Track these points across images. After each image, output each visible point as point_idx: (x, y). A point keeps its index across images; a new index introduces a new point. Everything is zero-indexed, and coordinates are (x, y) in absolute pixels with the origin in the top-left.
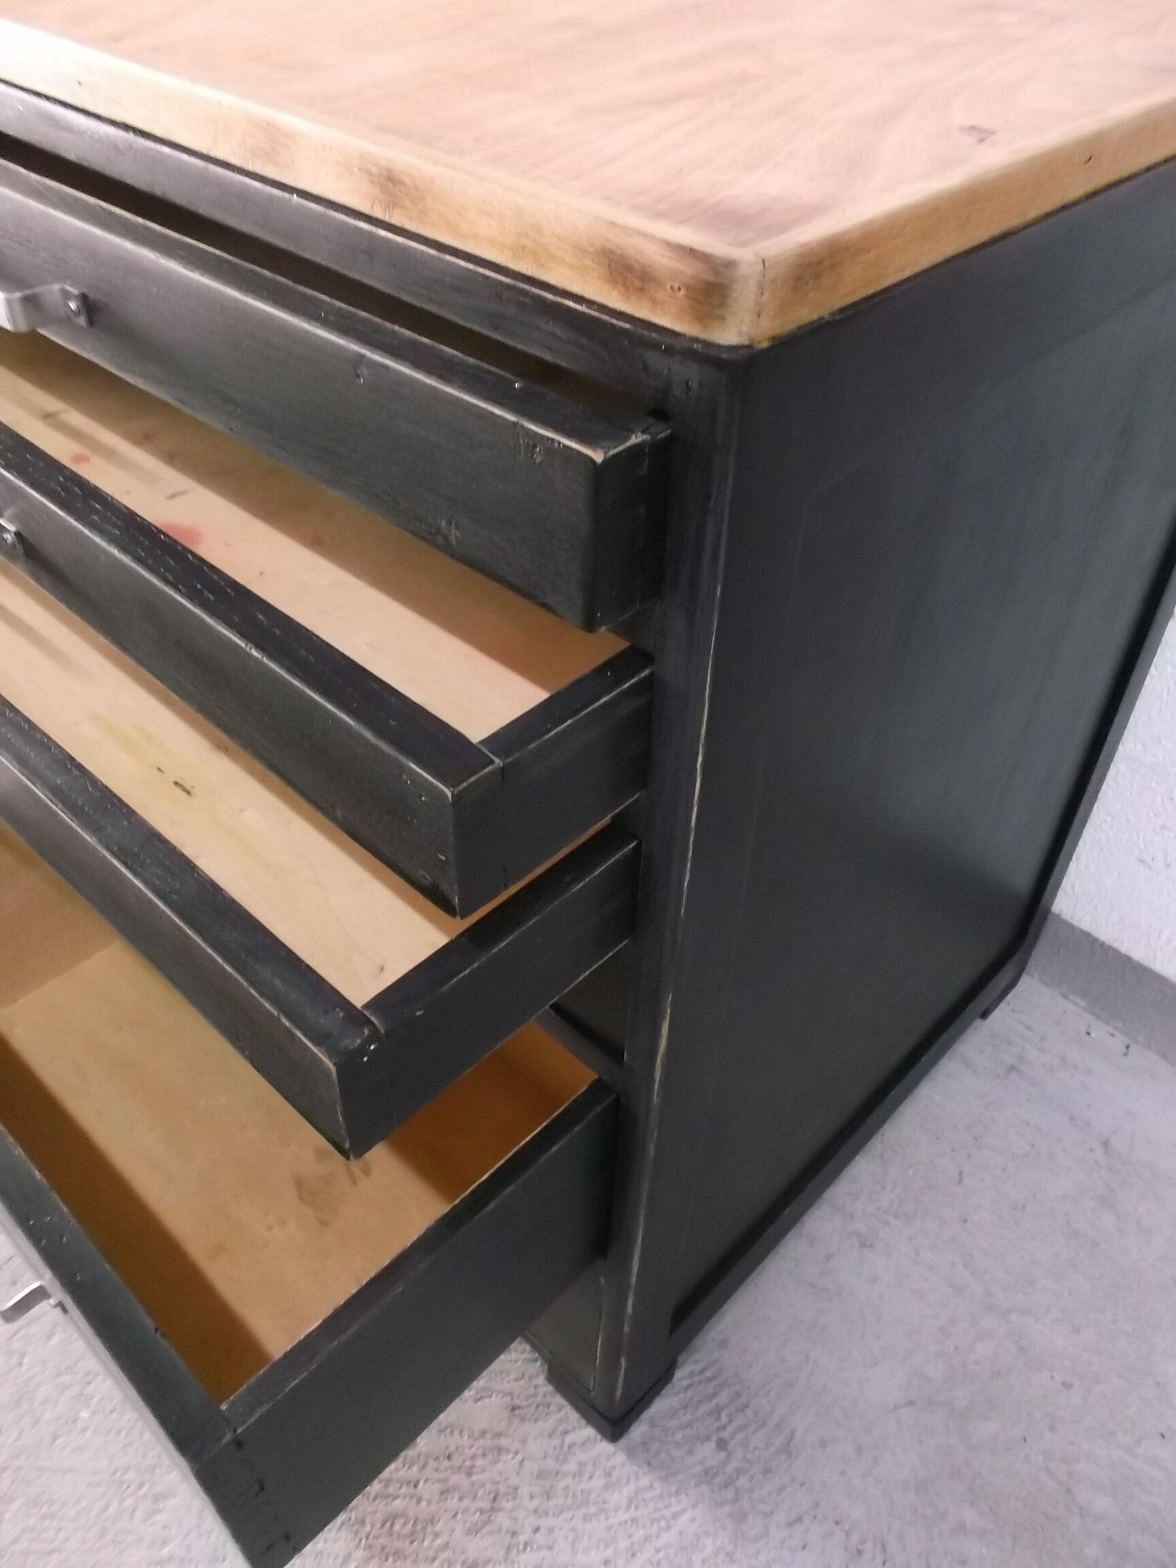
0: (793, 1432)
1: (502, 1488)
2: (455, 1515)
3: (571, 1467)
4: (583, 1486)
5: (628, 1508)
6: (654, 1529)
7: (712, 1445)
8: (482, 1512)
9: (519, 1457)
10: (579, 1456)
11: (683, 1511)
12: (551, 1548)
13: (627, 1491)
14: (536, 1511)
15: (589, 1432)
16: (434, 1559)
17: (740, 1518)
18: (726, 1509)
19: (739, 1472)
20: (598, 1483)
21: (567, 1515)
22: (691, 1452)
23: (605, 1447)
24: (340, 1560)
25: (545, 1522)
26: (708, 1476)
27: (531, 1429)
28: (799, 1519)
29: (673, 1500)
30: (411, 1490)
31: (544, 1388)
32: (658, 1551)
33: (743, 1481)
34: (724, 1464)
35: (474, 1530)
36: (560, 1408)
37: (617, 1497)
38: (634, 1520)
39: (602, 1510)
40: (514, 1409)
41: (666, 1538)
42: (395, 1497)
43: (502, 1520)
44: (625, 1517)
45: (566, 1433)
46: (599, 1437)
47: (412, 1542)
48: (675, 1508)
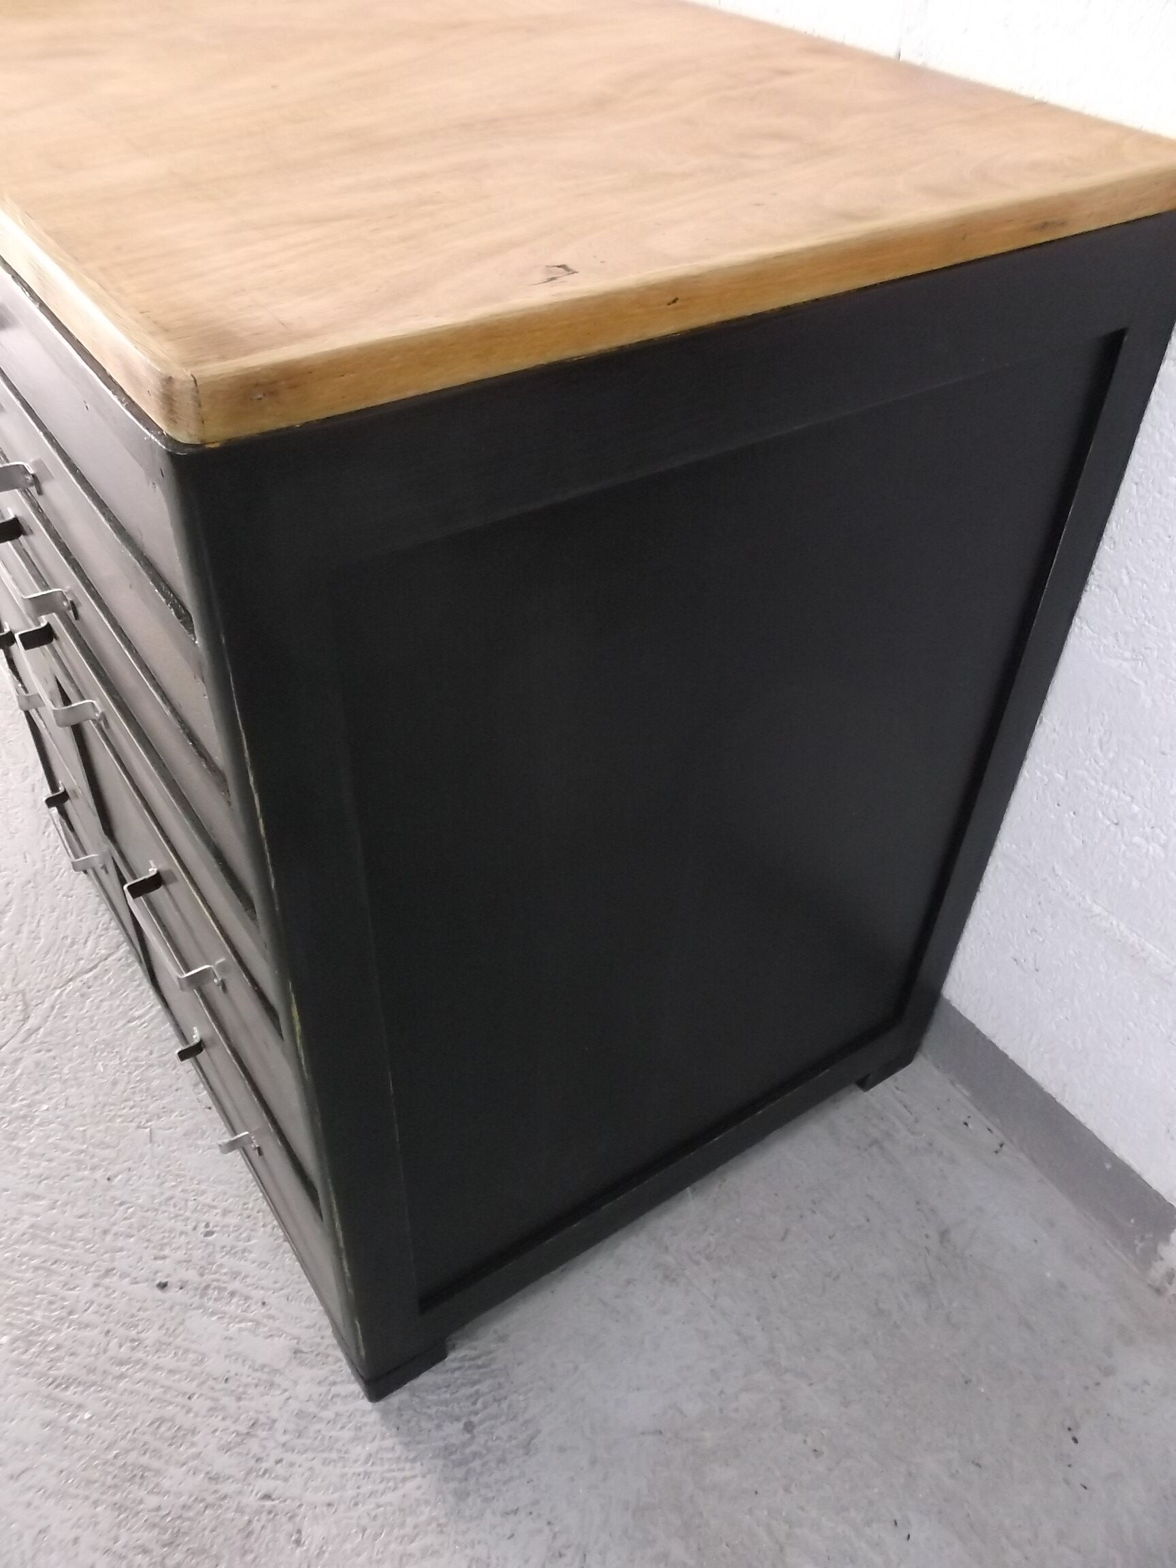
0: (539, 1432)
1: (262, 1419)
2: (215, 1431)
3: (329, 1414)
4: (333, 1433)
5: (366, 1462)
6: (382, 1487)
7: (461, 1425)
8: (238, 1434)
9: (287, 1394)
10: (339, 1407)
11: (414, 1477)
12: (286, 1480)
13: (370, 1447)
14: (284, 1445)
15: (356, 1388)
16: (184, 1464)
17: (462, 1496)
18: (452, 1485)
19: (475, 1455)
20: (347, 1434)
21: (309, 1455)
22: (439, 1427)
23: (366, 1404)
24: (106, 1444)
25: (289, 1457)
26: (447, 1451)
27: (306, 1373)
28: (516, 1511)
29: (408, 1465)
30: (184, 1401)
31: (329, 1340)
32: (379, 1506)
33: (476, 1464)
34: (464, 1445)
35: (226, 1448)
36: (338, 1360)
37: (359, 1451)
38: (367, 1474)
39: (341, 1458)
40: (296, 1352)
41: (389, 1497)
42: (170, 1403)
43: (254, 1445)
44: (361, 1470)
45: (334, 1383)
46: (362, 1394)
47: (170, 1445)
48: (407, 1473)
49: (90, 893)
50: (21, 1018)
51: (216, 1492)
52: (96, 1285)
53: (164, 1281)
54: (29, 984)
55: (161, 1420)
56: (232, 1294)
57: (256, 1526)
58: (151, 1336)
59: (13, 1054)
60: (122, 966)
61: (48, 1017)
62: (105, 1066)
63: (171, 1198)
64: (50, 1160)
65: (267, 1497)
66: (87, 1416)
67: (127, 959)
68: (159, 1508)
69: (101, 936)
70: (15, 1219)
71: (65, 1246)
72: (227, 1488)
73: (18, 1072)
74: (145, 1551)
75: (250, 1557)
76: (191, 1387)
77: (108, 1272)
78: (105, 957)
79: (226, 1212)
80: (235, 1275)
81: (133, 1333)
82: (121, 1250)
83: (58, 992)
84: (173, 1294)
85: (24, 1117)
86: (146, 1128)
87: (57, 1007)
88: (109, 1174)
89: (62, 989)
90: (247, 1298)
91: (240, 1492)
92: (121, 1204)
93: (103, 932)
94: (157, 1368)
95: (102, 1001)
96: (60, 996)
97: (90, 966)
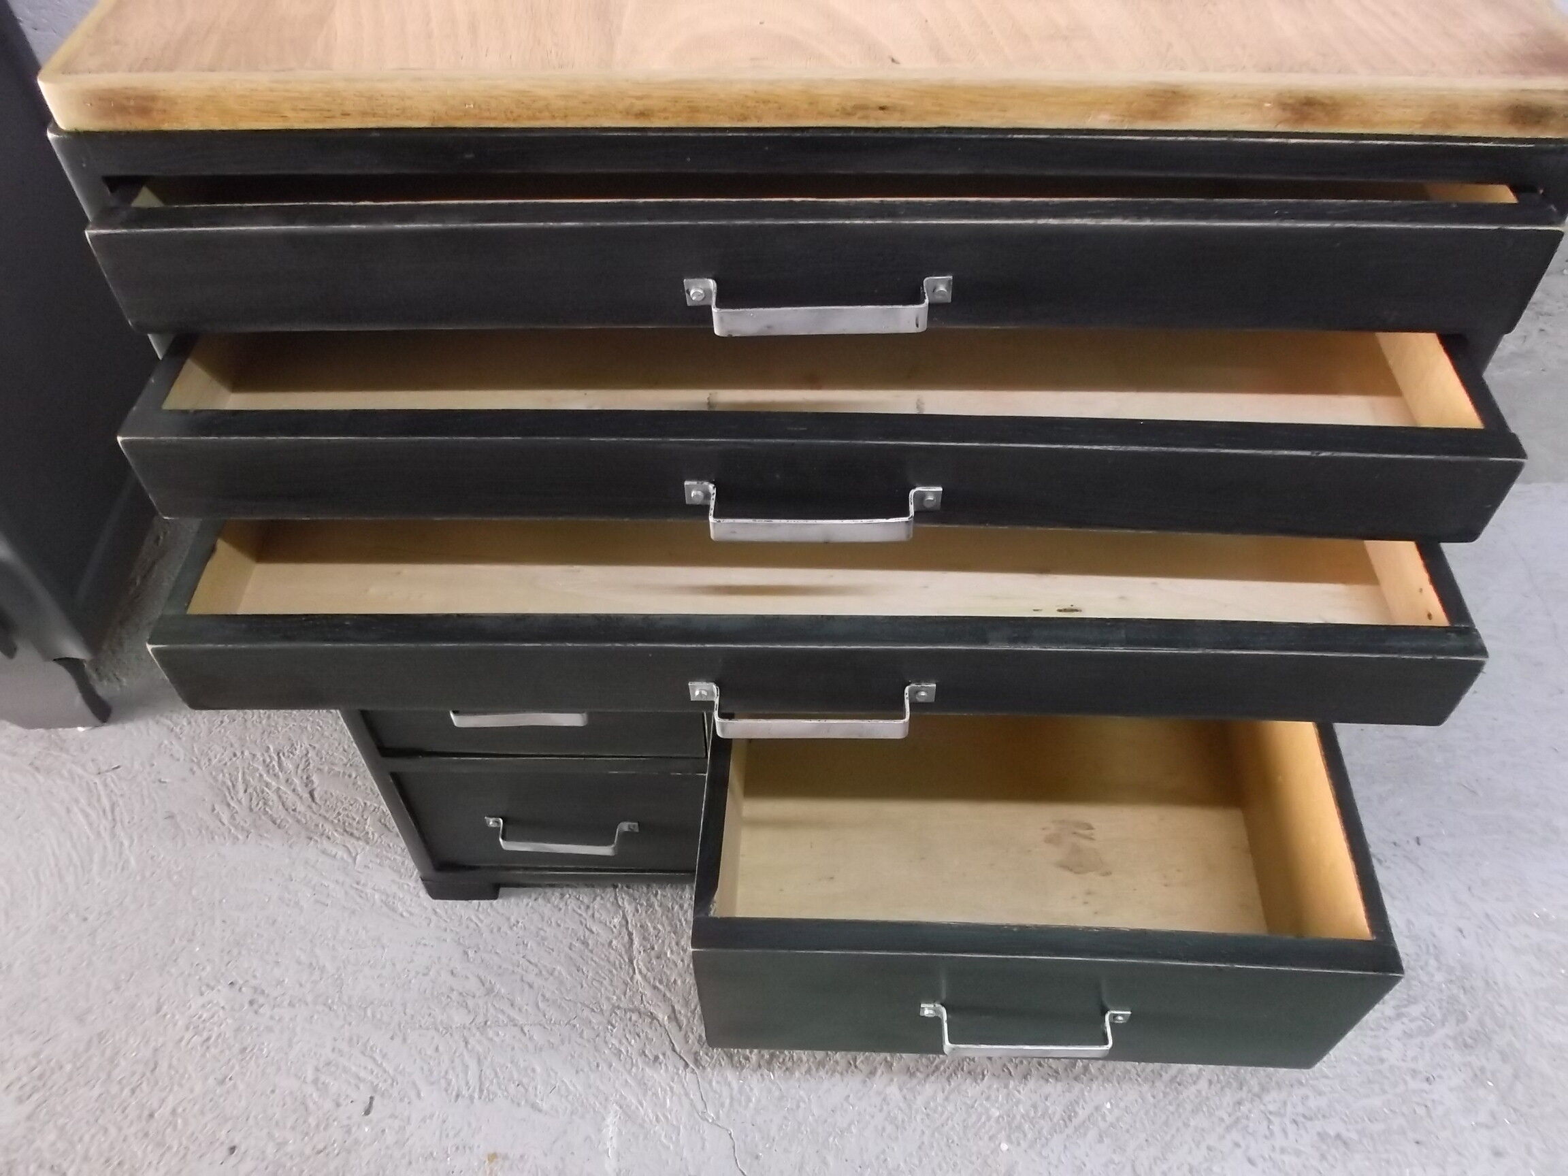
49: (527, 904)
50: (648, 1020)
54: (608, 999)
59: (690, 1041)
60: (646, 912)
61: (664, 995)
66: (1108, 1106)
67: (642, 905)
69: (593, 916)
70: (884, 1099)
78: (624, 923)
83: (638, 977)
87: (658, 984)
89: (637, 971)
93: (590, 912)
95: (677, 944)
96: (644, 977)
97: (626, 938)
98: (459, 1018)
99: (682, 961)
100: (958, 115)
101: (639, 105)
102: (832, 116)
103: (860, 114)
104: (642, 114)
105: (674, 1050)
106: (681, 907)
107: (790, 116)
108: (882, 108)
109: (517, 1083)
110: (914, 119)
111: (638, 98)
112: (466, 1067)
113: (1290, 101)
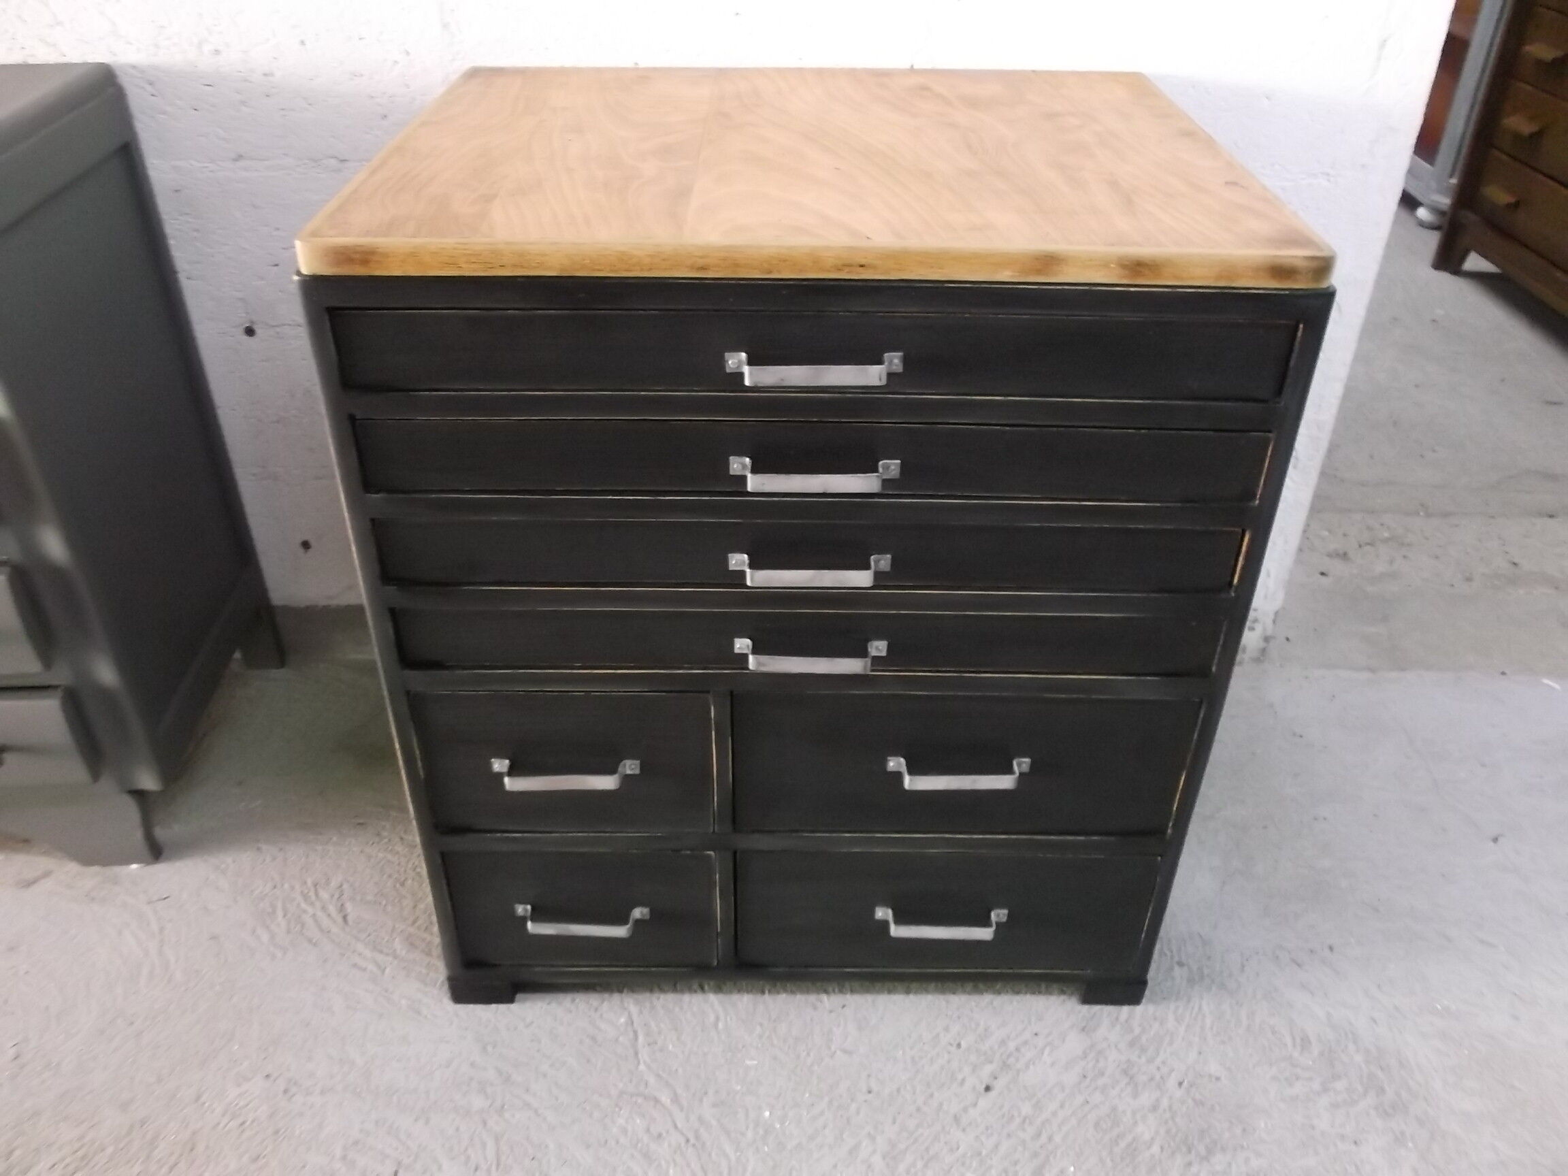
0: (1198, 934)
1: (1123, 1066)
2: (1120, 1096)
3: (1137, 1031)
4: (1152, 1033)
5: (1180, 1024)
6: (1200, 1022)
7: (1176, 968)
8: (1128, 1084)
9: (1112, 1047)
10: (1135, 1022)
11: (1200, 1003)
12: (1172, 1070)
13: (1171, 1017)
14: (1148, 1061)
15: (1126, 1009)
16: (1136, 1122)
17: (1223, 986)
18: (1214, 988)
19: (1200, 969)
20: (1156, 1025)
21: (1162, 1051)
22: (1172, 979)
23: (1139, 1009)
25: (1159, 1060)
26: (1191, 981)
27: (1102, 1031)
28: (1243, 966)
29: (1191, 1003)
30: (1088, 1106)
31: (1086, 1009)
32: (1212, 1028)
33: (1206, 971)
34: (1190, 971)
35: (1135, 1095)
36: (1102, 1010)
37: (1171, 1023)
38: (1188, 1026)
39: (1172, 1035)
40: (1083, 1029)
41: (1208, 1022)
42: (1086, 1115)
43: (1142, 1078)
44: (1183, 1028)
45: (1117, 1019)
46: (1132, 1007)
47: (1118, 1125)
48: (1196, 1006)
49: (541, 1007)
50: (652, 1103)
51: (1165, 1110)
52: (964, 1130)
53: (984, 1086)
54: (616, 1086)
55: (1097, 1125)
56: (1017, 1049)
57: (1198, 1096)
58: (1026, 1109)
60: (650, 1014)
61: (666, 1082)
62: (752, 1059)
63: (913, 1059)
64: (825, 1127)
65: (1180, 1084)
66: (1072, 1169)
67: (646, 1008)
68: (1162, 1148)
69: (601, 1016)
70: (869, 1166)
71: (916, 1140)
72: (1165, 1102)
73: (714, 1123)
74: (1190, 1164)
75: (1217, 1108)
76: (1079, 1099)
77: (956, 1119)
78: (630, 1022)
79: (947, 1029)
80: (1003, 1043)
81: (1018, 1120)
82: (941, 1105)
83: (642, 1067)
84: (998, 1085)
85: (766, 1132)
86: (835, 1052)
87: (660, 1072)
88: (864, 1089)
89: (641, 1062)
90: (1026, 1043)
91: (1171, 1098)
92: (898, 1090)
94: (1054, 1114)
95: (678, 1039)
96: (649, 1067)
97: (631, 1035)
98: (478, 1102)
99: (683, 1052)
100: (912, 272)
101: (701, 262)
102: (829, 271)
103: (847, 269)
104: (703, 268)
105: (676, 1127)
106: (681, 1008)
107: (801, 271)
108: (862, 266)
109: (531, 1157)
110: (882, 274)
111: (701, 257)
112: (484, 1145)
113: (1127, 263)
